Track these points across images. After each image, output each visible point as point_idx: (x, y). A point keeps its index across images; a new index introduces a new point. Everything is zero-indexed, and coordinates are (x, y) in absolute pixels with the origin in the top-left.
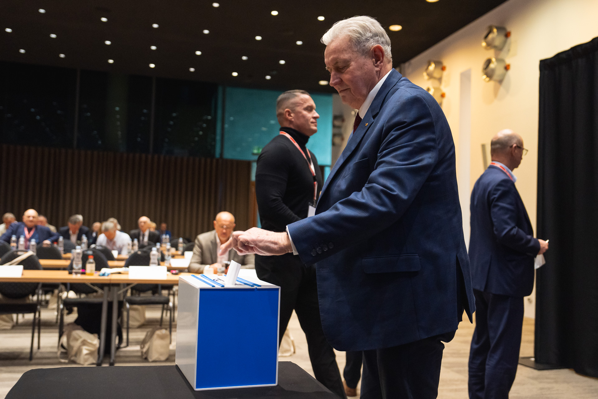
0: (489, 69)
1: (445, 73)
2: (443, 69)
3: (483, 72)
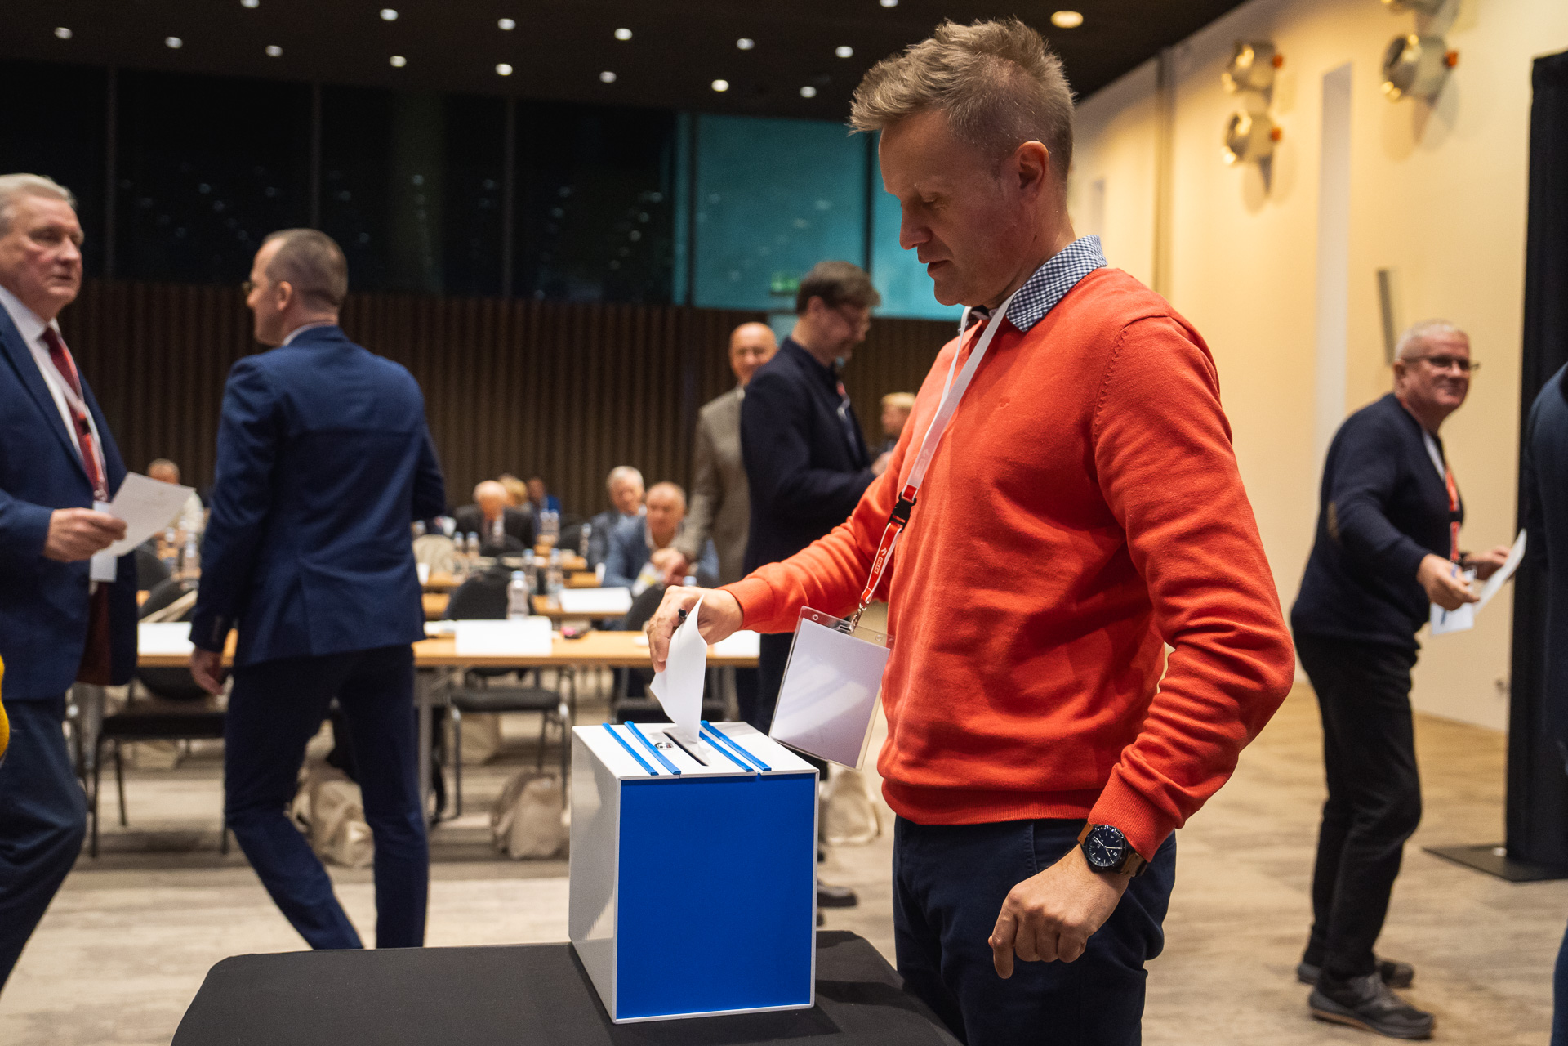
0: (1399, 68)
1: (1282, 75)
2: (1277, 62)
3: (1384, 73)
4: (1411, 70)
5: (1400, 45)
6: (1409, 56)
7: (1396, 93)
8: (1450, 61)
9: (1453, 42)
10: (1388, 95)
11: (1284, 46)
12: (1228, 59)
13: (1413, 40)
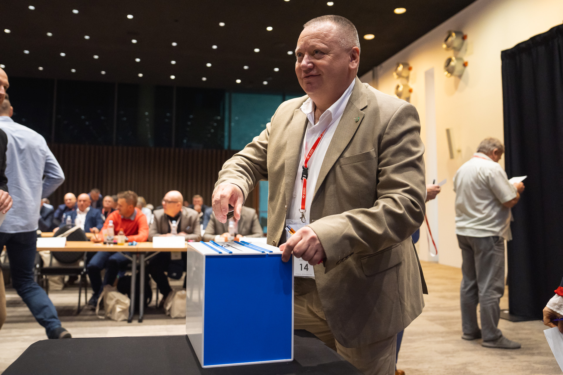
0: (449, 67)
1: (412, 73)
2: (410, 69)
3: (445, 69)
5: (449, 60)
6: (452, 64)
7: (449, 75)
8: (465, 65)
9: (466, 59)
10: (447, 75)
11: (412, 64)
12: (395, 68)
13: (454, 58)
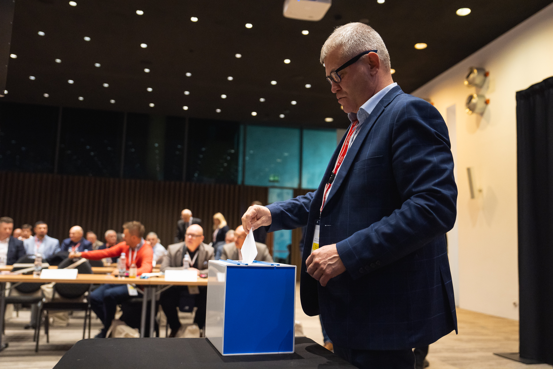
0: (471, 104)
3: (466, 106)
4: (475, 105)
5: (471, 98)
6: (474, 101)
8: (487, 102)
9: (488, 97)
10: (468, 113)
11: (433, 99)
13: (475, 96)
